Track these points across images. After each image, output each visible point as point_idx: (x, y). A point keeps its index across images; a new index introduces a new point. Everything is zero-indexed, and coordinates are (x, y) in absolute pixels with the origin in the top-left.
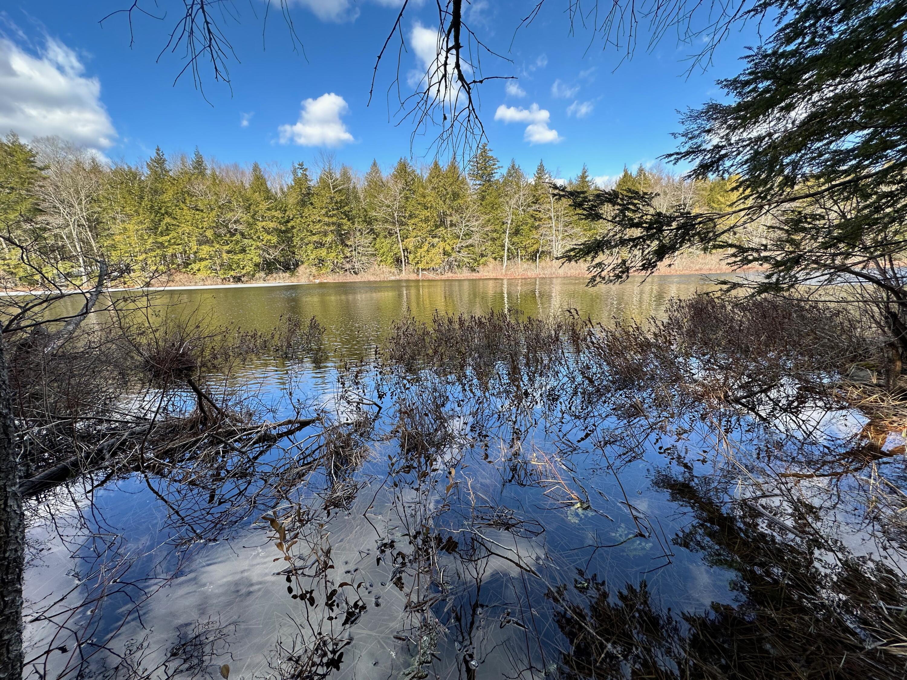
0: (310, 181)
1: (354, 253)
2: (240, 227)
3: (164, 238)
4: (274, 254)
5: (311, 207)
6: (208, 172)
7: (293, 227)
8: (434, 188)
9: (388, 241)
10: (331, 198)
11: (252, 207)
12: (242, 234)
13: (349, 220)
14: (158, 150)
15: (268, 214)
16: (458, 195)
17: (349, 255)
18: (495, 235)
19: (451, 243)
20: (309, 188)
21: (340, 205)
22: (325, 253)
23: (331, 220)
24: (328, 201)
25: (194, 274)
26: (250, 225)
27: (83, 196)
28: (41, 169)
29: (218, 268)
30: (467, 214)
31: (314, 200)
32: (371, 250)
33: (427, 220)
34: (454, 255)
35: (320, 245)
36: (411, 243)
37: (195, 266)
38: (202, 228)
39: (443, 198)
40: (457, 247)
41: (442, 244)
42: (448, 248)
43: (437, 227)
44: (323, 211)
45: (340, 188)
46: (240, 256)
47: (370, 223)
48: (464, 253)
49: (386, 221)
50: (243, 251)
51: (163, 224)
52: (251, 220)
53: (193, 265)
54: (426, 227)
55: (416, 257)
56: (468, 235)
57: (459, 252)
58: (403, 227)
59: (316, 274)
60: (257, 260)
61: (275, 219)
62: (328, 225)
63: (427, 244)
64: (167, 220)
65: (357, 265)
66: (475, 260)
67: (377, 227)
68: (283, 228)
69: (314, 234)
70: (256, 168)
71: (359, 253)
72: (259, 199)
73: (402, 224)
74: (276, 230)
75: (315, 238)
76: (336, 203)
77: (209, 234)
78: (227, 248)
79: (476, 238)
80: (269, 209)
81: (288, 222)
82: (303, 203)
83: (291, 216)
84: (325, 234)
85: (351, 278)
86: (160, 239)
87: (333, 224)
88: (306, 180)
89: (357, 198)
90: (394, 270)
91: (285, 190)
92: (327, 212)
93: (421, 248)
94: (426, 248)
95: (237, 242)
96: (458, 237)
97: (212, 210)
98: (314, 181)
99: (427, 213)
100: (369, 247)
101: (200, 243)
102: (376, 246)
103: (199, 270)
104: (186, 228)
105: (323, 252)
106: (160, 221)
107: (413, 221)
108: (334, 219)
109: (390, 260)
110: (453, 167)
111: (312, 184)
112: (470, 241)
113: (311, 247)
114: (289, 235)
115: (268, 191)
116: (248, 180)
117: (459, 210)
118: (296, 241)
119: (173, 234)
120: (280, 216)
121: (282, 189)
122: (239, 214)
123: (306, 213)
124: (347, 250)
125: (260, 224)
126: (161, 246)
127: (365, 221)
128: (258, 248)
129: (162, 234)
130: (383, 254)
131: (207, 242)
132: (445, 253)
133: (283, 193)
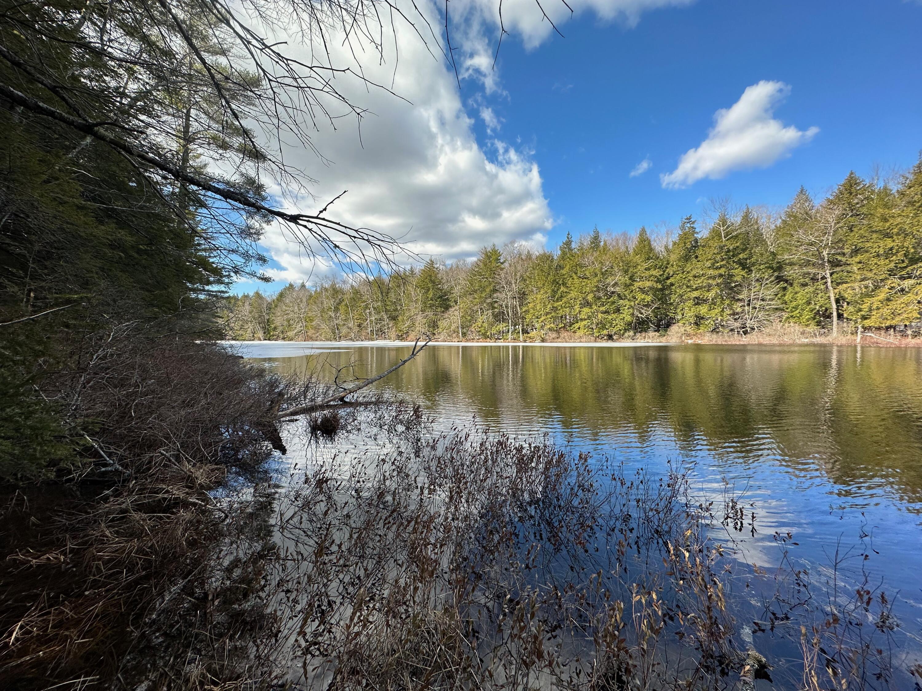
0: (697, 233)
1: (746, 308)
2: (617, 289)
3: (558, 304)
4: (647, 313)
5: (694, 261)
6: (602, 244)
7: (672, 284)
9: (810, 289)
10: (722, 248)
11: (631, 270)
12: (619, 296)
13: (743, 269)
14: (569, 235)
15: (647, 273)
17: (739, 310)
20: (696, 241)
21: (732, 254)
22: (706, 310)
23: (717, 272)
24: (716, 251)
25: (575, 332)
26: (627, 286)
27: (518, 277)
28: (502, 263)
29: (595, 327)
31: (700, 252)
32: (776, 303)
33: (889, 253)
35: (698, 302)
36: (851, 290)
37: (577, 326)
38: (585, 292)
44: (708, 264)
45: (735, 233)
46: (614, 316)
47: (780, 268)
49: (808, 263)
50: (618, 310)
51: (559, 292)
52: (629, 282)
53: (575, 325)
54: (886, 264)
55: (860, 310)
58: (838, 269)
59: (692, 332)
60: (629, 319)
61: (652, 278)
62: (714, 278)
63: (885, 290)
64: (562, 289)
65: (750, 323)
67: (789, 272)
68: (660, 286)
69: (694, 290)
70: (643, 232)
71: (754, 308)
72: (639, 261)
73: (836, 264)
74: (651, 288)
75: (696, 294)
76: (729, 251)
77: (590, 297)
78: (603, 309)
80: (648, 269)
81: (668, 278)
82: (686, 258)
83: (671, 273)
84: (709, 288)
85: (738, 340)
86: (556, 304)
87: (721, 276)
88: (694, 232)
89: (760, 242)
91: (671, 247)
92: (713, 264)
93: (872, 296)
94: (882, 296)
95: (614, 303)
97: (596, 275)
98: (703, 233)
99: (888, 243)
100: (772, 300)
101: (582, 306)
102: (786, 298)
103: (579, 328)
104: (573, 294)
105: (703, 310)
106: (558, 290)
108: (722, 271)
109: (808, 315)
111: (698, 236)
113: (690, 303)
114: (667, 292)
116: (633, 244)
118: (674, 298)
119: (564, 300)
120: (658, 275)
121: (666, 247)
122: (620, 278)
123: (688, 267)
124: (738, 306)
125: (636, 284)
126: (555, 309)
127: (770, 267)
128: (631, 307)
129: (557, 300)
130: (796, 308)
131: (588, 304)
133: (668, 250)
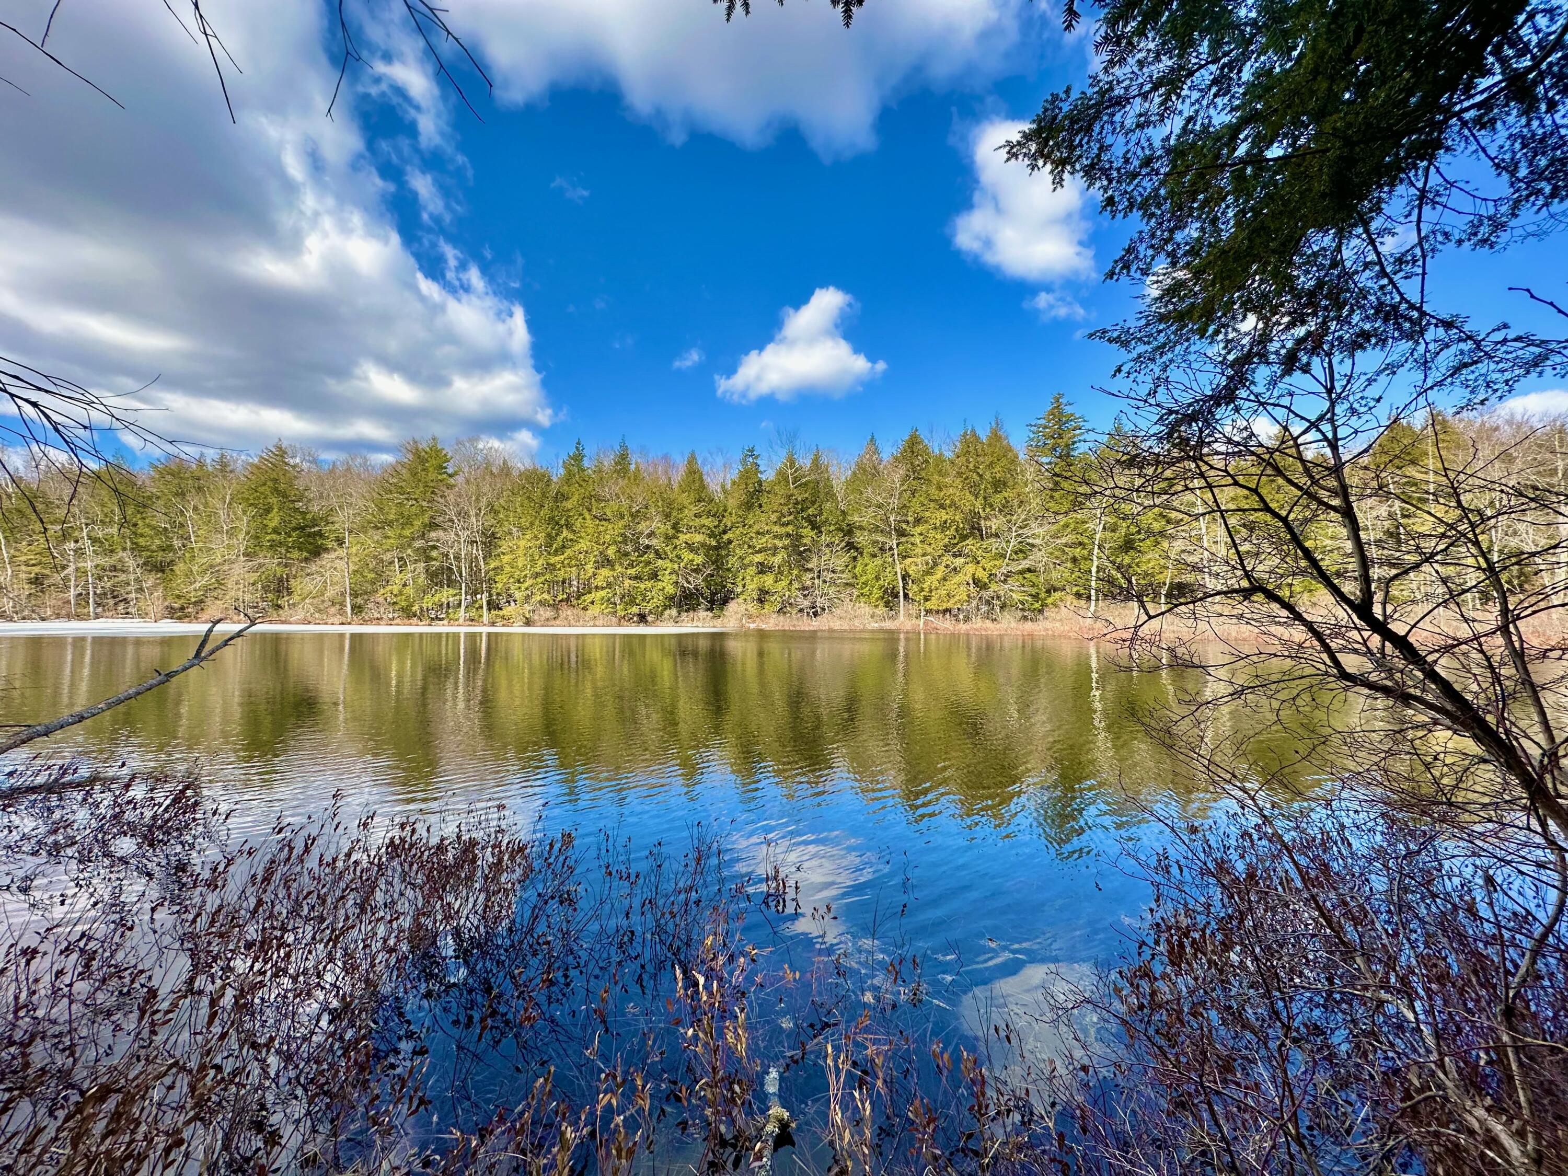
0: (761, 473)
1: (816, 581)
2: (654, 542)
3: (557, 558)
4: (697, 581)
5: (757, 511)
6: (633, 467)
7: (730, 542)
8: (960, 474)
9: (878, 561)
10: (789, 497)
11: (674, 514)
12: (657, 552)
13: (813, 529)
14: (579, 443)
15: (697, 522)
16: (1005, 484)
17: (809, 583)
18: (1078, 552)
19: (988, 566)
20: (760, 483)
21: (801, 507)
22: (771, 581)
23: (783, 530)
24: (782, 501)
25: (585, 609)
26: (668, 538)
27: (482, 505)
28: (450, 476)
29: (618, 602)
30: (1020, 515)
31: (764, 499)
32: (846, 577)
33: (944, 526)
34: (993, 587)
35: (763, 569)
36: (915, 566)
37: (589, 598)
38: (604, 543)
39: (974, 489)
40: (999, 573)
41: (970, 568)
42: (982, 575)
43: (964, 538)
44: (774, 517)
45: (803, 480)
46: (649, 584)
47: (849, 532)
48: (1013, 583)
49: (876, 529)
50: (654, 576)
51: (560, 539)
52: (671, 532)
53: (586, 597)
54: (942, 539)
55: (922, 590)
56: (1022, 551)
57: (1005, 581)
58: (903, 539)
59: (755, 612)
60: (670, 589)
61: (703, 530)
62: (780, 537)
63: (941, 568)
64: (565, 533)
65: (820, 602)
66: (1036, 597)
67: (861, 538)
68: (714, 543)
69: (757, 552)
70: (692, 459)
71: (825, 582)
72: (686, 503)
73: (901, 533)
74: (703, 545)
75: (759, 558)
76: (797, 503)
77: (611, 552)
78: (632, 572)
79: (1038, 558)
80: (698, 516)
81: (725, 532)
82: (748, 506)
83: (729, 525)
84: (775, 551)
85: (808, 624)
86: (553, 560)
87: (788, 535)
88: (757, 471)
89: (831, 495)
90: (881, 610)
91: (729, 487)
92: (779, 518)
93: (931, 574)
94: (939, 575)
95: (648, 563)
96: (1003, 556)
97: (622, 517)
98: (768, 475)
99: (943, 515)
100: (842, 572)
101: (599, 565)
102: (856, 571)
103: (592, 603)
104: (583, 545)
105: (768, 580)
106: (557, 535)
107: (919, 529)
108: (790, 529)
109: (877, 594)
110: (996, 436)
111: (763, 477)
112: (1025, 564)
113: (752, 570)
114: (723, 553)
115: (703, 487)
116: (679, 476)
117: (1006, 509)
118: (732, 562)
119: (568, 552)
120: (711, 525)
121: (723, 487)
122: (658, 524)
123: (750, 519)
124: (807, 578)
125: (682, 537)
126: (551, 567)
127: (840, 529)
128: (674, 572)
129: (556, 553)
130: (866, 584)
131: (608, 562)
132: (976, 582)
133: (725, 491)
